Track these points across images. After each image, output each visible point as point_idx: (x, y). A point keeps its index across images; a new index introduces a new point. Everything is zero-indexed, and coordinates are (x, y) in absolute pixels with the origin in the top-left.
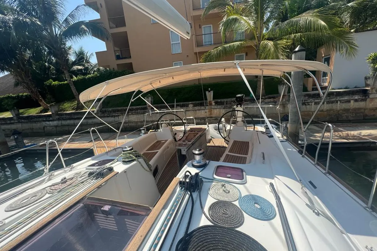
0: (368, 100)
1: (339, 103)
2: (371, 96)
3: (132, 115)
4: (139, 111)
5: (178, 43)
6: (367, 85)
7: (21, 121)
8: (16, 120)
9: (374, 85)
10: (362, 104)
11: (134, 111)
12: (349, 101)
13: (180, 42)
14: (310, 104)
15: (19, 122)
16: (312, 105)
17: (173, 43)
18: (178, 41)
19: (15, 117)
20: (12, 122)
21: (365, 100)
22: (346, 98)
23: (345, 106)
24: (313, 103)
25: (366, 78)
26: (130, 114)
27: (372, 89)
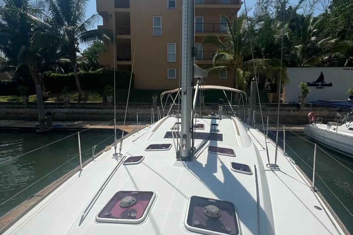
0: (300, 110)
1: (284, 111)
2: (302, 108)
3: (139, 109)
4: (146, 106)
5: (174, 54)
6: (300, 102)
7: (31, 106)
8: (26, 105)
9: (303, 101)
10: (297, 113)
11: (141, 106)
12: (290, 111)
13: (175, 53)
14: (267, 110)
15: (28, 107)
16: (268, 111)
17: (169, 53)
18: (174, 52)
19: (24, 102)
20: (21, 106)
21: (299, 111)
22: (288, 108)
23: (288, 113)
24: (269, 110)
25: (299, 97)
26: (138, 108)
27: (302, 104)
